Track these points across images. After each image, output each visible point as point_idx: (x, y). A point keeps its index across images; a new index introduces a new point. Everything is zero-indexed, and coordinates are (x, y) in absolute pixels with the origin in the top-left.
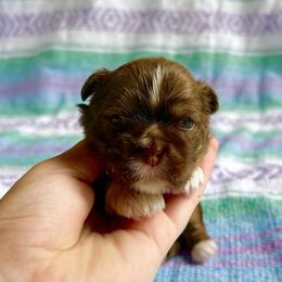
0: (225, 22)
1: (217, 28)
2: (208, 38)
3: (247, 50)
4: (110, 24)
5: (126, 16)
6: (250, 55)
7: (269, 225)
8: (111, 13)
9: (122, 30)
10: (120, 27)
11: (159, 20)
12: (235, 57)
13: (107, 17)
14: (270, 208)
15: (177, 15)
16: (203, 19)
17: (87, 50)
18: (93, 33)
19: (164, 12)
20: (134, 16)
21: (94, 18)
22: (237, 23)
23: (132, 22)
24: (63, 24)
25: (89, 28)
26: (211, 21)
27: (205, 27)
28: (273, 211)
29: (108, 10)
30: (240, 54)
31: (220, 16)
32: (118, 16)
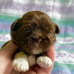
0: (55, 9)
1: (52, 11)
2: (49, 14)
3: (62, 18)
4: (18, 8)
5: (24, 5)
6: (63, 20)
7: (56, 70)
8: (19, 4)
9: (22, 10)
10: (21, 9)
11: (34, 7)
12: (58, 20)
13: (17, 5)
14: (58, 65)
15: (40, 6)
16: (48, 8)
17: (10, 15)
18: (13, 10)
19: (36, 5)
20: (26, 6)
21: (13, 5)
22: (59, 9)
23: (25, 7)
24: (4, 7)
25: (12, 9)
26: (51, 8)
27: (49, 10)
28: (59, 66)
29: (18, 3)
30: (59, 20)
31: (53, 7)
32: (21, 5)
